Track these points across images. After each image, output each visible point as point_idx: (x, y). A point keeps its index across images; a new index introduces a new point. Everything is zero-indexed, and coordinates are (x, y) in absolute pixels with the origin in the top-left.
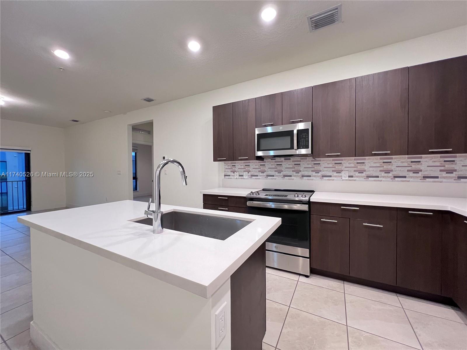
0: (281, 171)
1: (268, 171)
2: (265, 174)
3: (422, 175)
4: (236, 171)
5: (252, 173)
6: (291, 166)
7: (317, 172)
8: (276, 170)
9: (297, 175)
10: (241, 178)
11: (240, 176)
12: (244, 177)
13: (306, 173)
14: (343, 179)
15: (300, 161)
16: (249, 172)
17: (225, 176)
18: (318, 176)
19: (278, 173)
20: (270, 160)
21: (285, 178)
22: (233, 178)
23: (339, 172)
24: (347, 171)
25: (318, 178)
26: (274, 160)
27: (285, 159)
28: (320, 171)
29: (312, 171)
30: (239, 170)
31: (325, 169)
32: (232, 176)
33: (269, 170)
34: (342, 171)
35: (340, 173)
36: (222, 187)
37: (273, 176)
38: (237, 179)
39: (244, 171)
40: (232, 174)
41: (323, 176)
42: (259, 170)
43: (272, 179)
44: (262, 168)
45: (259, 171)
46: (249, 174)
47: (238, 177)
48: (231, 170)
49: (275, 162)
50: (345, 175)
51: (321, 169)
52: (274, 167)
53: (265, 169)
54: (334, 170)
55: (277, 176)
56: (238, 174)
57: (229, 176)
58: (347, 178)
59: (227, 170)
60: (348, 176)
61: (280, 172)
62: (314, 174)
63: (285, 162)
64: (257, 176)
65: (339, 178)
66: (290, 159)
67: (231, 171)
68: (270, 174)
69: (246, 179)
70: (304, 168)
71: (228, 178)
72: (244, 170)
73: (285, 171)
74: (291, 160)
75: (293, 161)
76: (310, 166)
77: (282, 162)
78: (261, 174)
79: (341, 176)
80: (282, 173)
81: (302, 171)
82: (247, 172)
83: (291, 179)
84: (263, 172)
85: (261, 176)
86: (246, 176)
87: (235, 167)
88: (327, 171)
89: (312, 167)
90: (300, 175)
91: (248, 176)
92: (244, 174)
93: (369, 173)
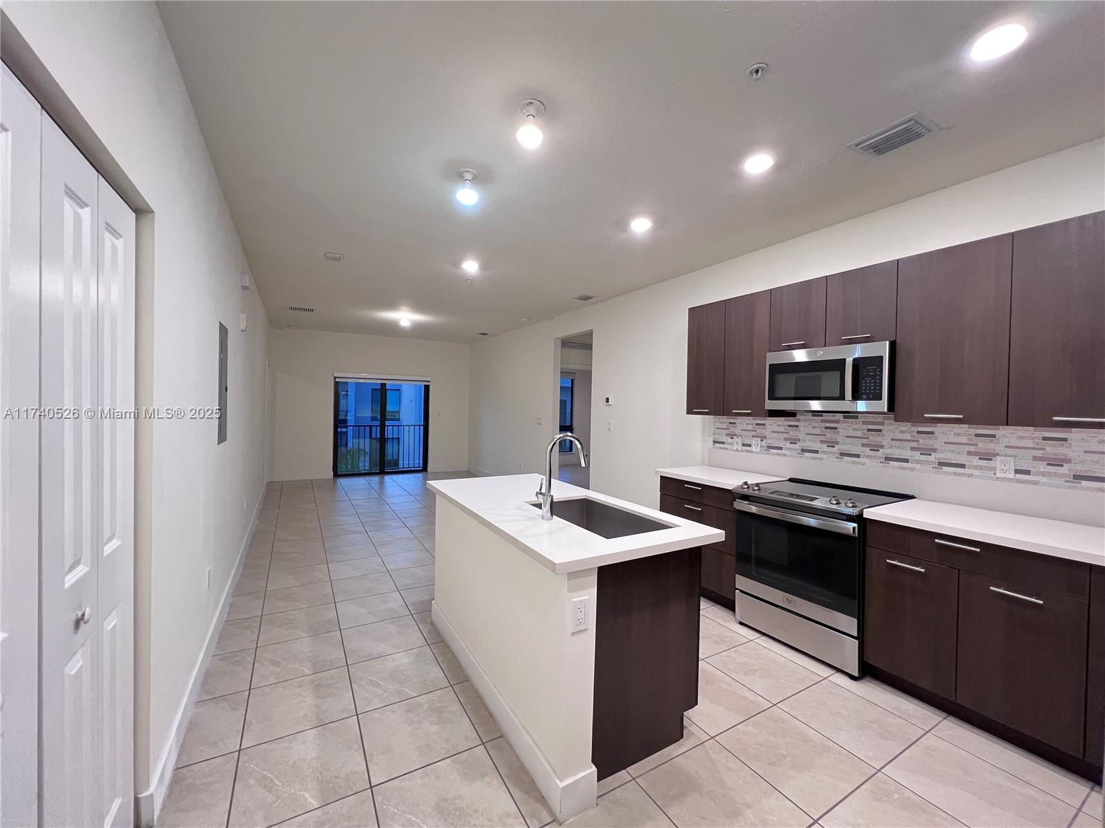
0: (835, 442)
1: (805, 441)
2: (797, 446)
4: (736, 435)
5: (770, 441)
6: (859, 434)
7: (927, 452)
8: (823, 438)
9: (874, 455)
10: (747, 451)
11: (744, 445)
12: (753, 449)
13: (896, 453)
14: (999, 475)
15: (882, 424)
16: (763, 438)
17: (715, 442)
18: (929, 463)
19: (828, 446)
20: (812, 417)
21: (843, 459)
22: (731, 450)
23: (987, 457)
24: (1011, 456)
25: (929, 467)
26: (820, 418)
27: (844, 417)
28: (935, 450)
29: (913, 449)
30: (744, 433)
31: (949, 447)
32: (730, 444)
33: (807, 437)
34: (998, 455)
35: (991, 460)
36: (709, 466)
37: (817, 452)
38: (737, 450)
39: (753, 436)
40: (730, 440)
41: (942, 464)
42: (786, 436)
43: (814, 458)
44: (793, 433)
45: (786, 439)
46: (763, 443)
47: (740, 447)
48: (728, 432)
49: (822, 421)
50: (1004, 467)
51: (937, 447)
52: (818, 431)
53: (798, 436)
54: (974, 450)
55: (825, 452)
56: (739, 440)
57: (724, 443)
58: (1011, 475)
59: (718, 431)
60: (1014, 470)
61: (832, 444)
62: (917, 455)
63: (845, 422)
64: (781, 448)
65: (988, 473)
66: (857, 418)
67: (727, 435)
68: (810, 447)
69: (757, 453)
70: (892, 440)
71: (721, 448)
72: (754, 433)
73: (845, 444)
74: (860, 420)
75: (864, 423)
76: (908, 437)
77: (837, 422)
78: (788, 445)
79: (994, 469)
80: (836, 446)
81: (885, 447)
82: (759, 439)
83: (859, 463)
84: (794, 441)
85: (788, 449)
86: (757, 446)
87: (736, 427)
88: (954, 451)
89: (913, 439)
90: (881, 455)
91: (761, 447)
92: (752, 442)
93: (1079, 467)
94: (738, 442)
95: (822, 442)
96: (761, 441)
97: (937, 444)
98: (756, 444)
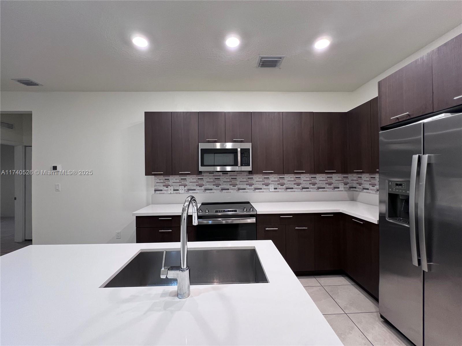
0: (220, 184)
1: (206, 185)
2: (203, 188)
3: (317, 186)
4: (169, 185)
5: (189, 187)
6: (228, 180)
7: (251, 185)
8: (214, 183)
9: (234, 188)
10: (177, 193)
11: (174, 190)
12: (180, 191)
13: (242, 187)
14: (270, 190)
15: (237, 176)
16: (185, 186)
17: (155, 190)
18: (251, 189)
19: (216, 187)
20: (209, 174)
21: (223, 191)
22: (166, 194)
23: (267, 185)
24: (273, 184)
25: (252, 191)
26: (213, 174)
27: (223, 174)
29: (247, 184)
30: (174, 184)
31: (257, 183)
32: (165, 190)
33: (207, 183)
34: (270, 184)
36: (152, 204)
37: (212, 190)
38: (171, 193)
39: (180, 185)
40: (165, 188)
41: (256, 189)
42: (197, 183)
43: (210, 192)
44: (200, 182)
45: (197, 185)
46: (186, 188)
47: (172, 192)
48: (164, 184)
49: (213, 176)
50: (271, 187)
51: (254, 183)
52: (212, 180)
53: (203, 183)
54: (264, 183)
55: (215, 189)
56: (172, 188)
57: (161, 190)
58: (273, 190)
59: (158, 184)
60: (274, 188)
61: (217, 185)
62: (248, 187)
63: (223, 176)
64: (195, 190)
65: (268, 190)
66: (227, 174)
67: (164, 186)
68: (209, 188)
69: (182, 193)
70: (240, 182)
71: (160, 193)
72: (180, 184)
73: (223, 185)
74: (229, 174)
75: (230, 176)
76: (245, 180)
77: (220, 176)
79: (269, 188)
80: (220, 186)
81: (238, 185)
82: (183, 186)
83: (229, 192)
84: (201, 186)
85: (198, 189)
86: (182, 190)
87: (169, 181)
88: (258, 184)
89: (247, 181)
90: (236, 188)
91: (184, 190)
92: (179, 188)
93: (287, 186)
94: (171, 189)
95: (214, 185)
96: (184, 187)
97: (254, 182)
98: (182, 189)
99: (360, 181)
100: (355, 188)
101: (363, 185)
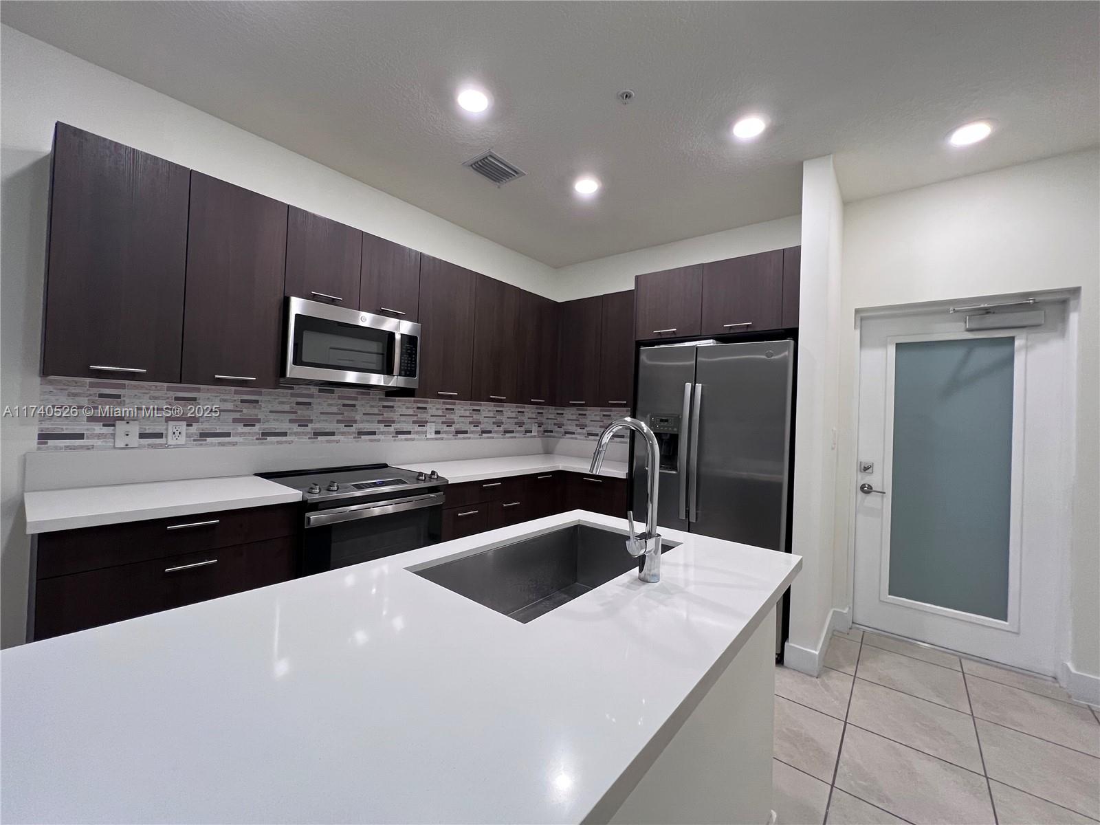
0: (310, 420)
1: (268, 421)
2: (255, 429)
3: (503, 428)
5: (206, 425)
6: (334, 409)
7: (388, 423)
8: (293, 416)
9: (347, 430)
10: (152, 446)
11: (142, 436)
12: (170, 440)
13: (367, 427)
14: (428, 437)
15: (355, 399)
16: (191, 421)
17: (45, 437)
18: (388, 433)
19: (299, 426)
21: (317, 438)
22: (102, 448)
23: (422, 424)
24: (433, 422)
25: (389, 437)
26: (290, 391)
27: (320, 391)
28: (394, 422)
29: (379, 422)
31: (403, 418)
32: (99, 436)
33: (272, 416)
34: (427, 422)
35: (424, 426)
37: (285, 434)
38: (125, 447)
39: (168, 419)
40: (99, 429)
41: (399, 433)
42: (237, 415)
43: (280, 443)
44: (248, 411)
45: (236, 421)
46: (194, 429)
47: (134, 440)
49: (293, 395)
50: (430, 429)
51: (395, 418)
52: (287, 408)
53: (257, 415)
54: (415, 420)
55: (296, 434)
56: (135, 429)
57: (78, 437)
58: (434, 436)
60: (434, 432)
61: (303, 423)
62: (382, 427)
63: (319, 397)
64: (227, 435)
65: (423, 436)
66: (332, 392)
67: (92, 419)
68: (275, 429)
69: (177, 446)
70: (364, 414)
71: (69, 448)
73: (319, 421)
74: (336, 395)
75: (340, 398)
76: (376, 411)
77: (311, 396)
78: (241, 429)
79: (426, 432)
80: (310, 425)
81: (358, 422)
82: (185, 423)
83: (334, 441)
84: (249, 423)
85: (240, 434)
86: (178, 435)
87: (121, 403)
88: (405, 421)
89: (380, 413)
90: (354, 430)
91: (188, 436)
92: (167, 429)
93: (458, 426)
94: (127, 434)
95: (292, 421)
96: (188, 425)
97: (395, 416)
98: (177, 433)
99: (560, 419)
100: (551, 432)
101: (565, 427)
